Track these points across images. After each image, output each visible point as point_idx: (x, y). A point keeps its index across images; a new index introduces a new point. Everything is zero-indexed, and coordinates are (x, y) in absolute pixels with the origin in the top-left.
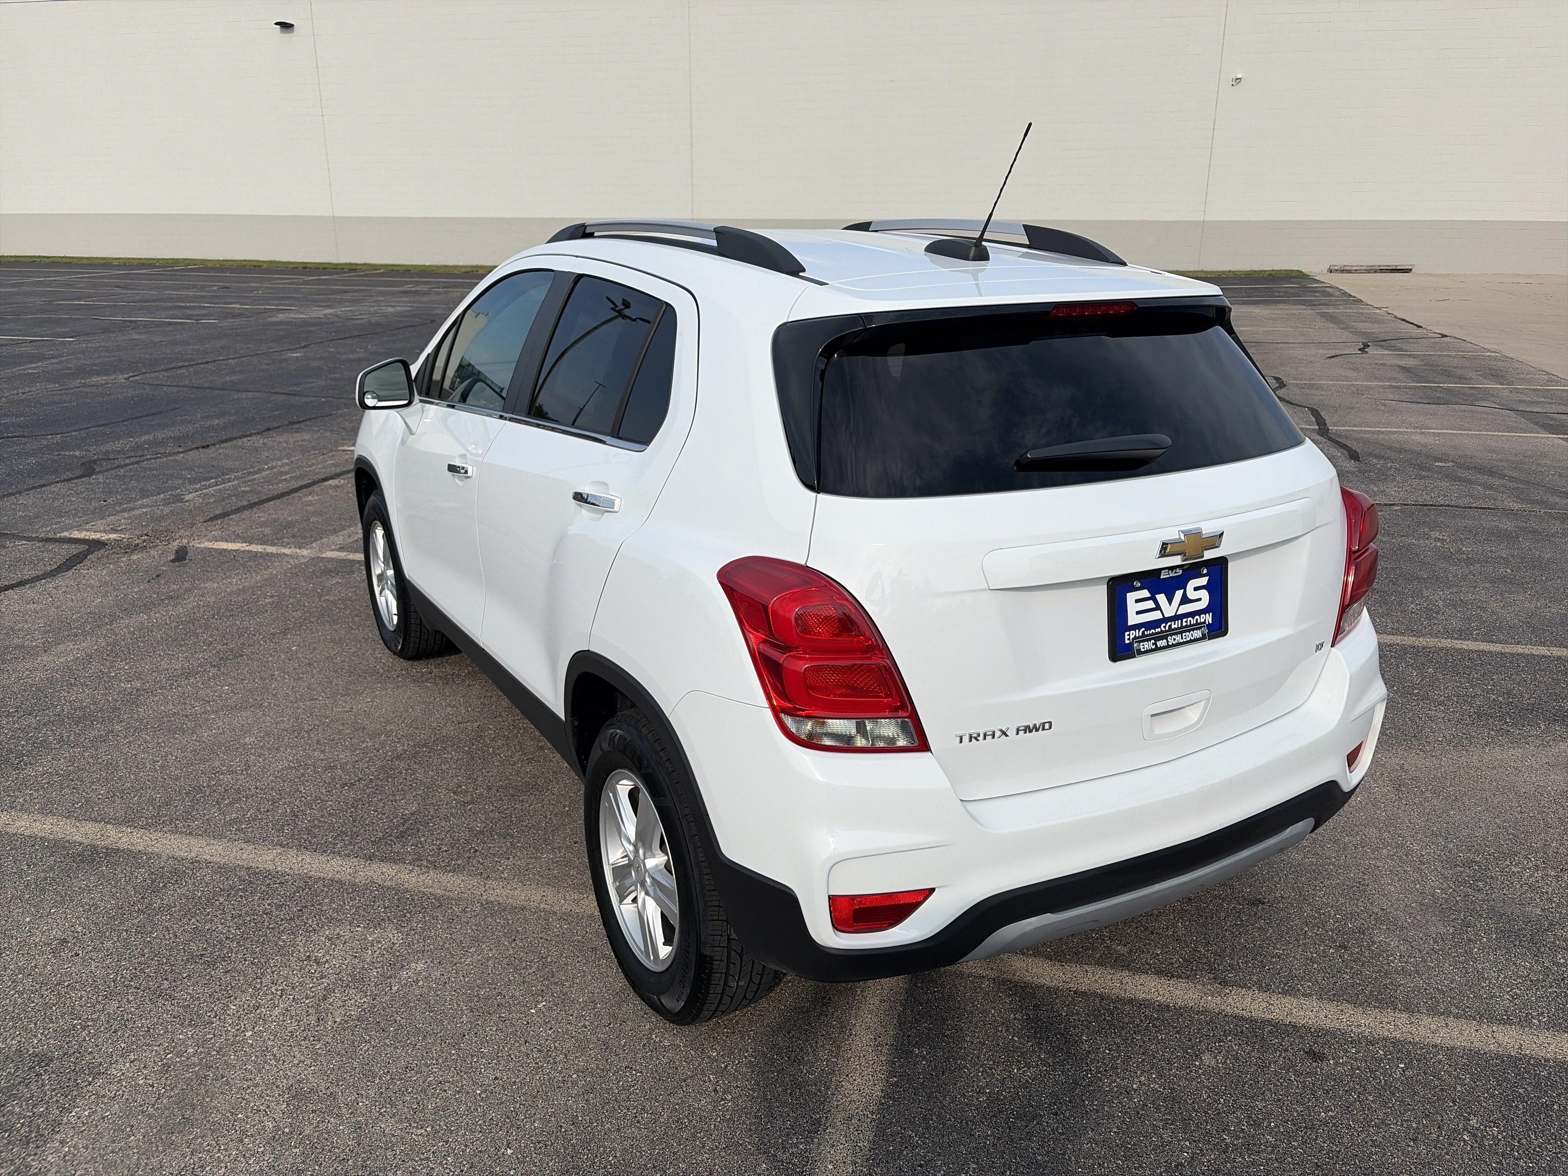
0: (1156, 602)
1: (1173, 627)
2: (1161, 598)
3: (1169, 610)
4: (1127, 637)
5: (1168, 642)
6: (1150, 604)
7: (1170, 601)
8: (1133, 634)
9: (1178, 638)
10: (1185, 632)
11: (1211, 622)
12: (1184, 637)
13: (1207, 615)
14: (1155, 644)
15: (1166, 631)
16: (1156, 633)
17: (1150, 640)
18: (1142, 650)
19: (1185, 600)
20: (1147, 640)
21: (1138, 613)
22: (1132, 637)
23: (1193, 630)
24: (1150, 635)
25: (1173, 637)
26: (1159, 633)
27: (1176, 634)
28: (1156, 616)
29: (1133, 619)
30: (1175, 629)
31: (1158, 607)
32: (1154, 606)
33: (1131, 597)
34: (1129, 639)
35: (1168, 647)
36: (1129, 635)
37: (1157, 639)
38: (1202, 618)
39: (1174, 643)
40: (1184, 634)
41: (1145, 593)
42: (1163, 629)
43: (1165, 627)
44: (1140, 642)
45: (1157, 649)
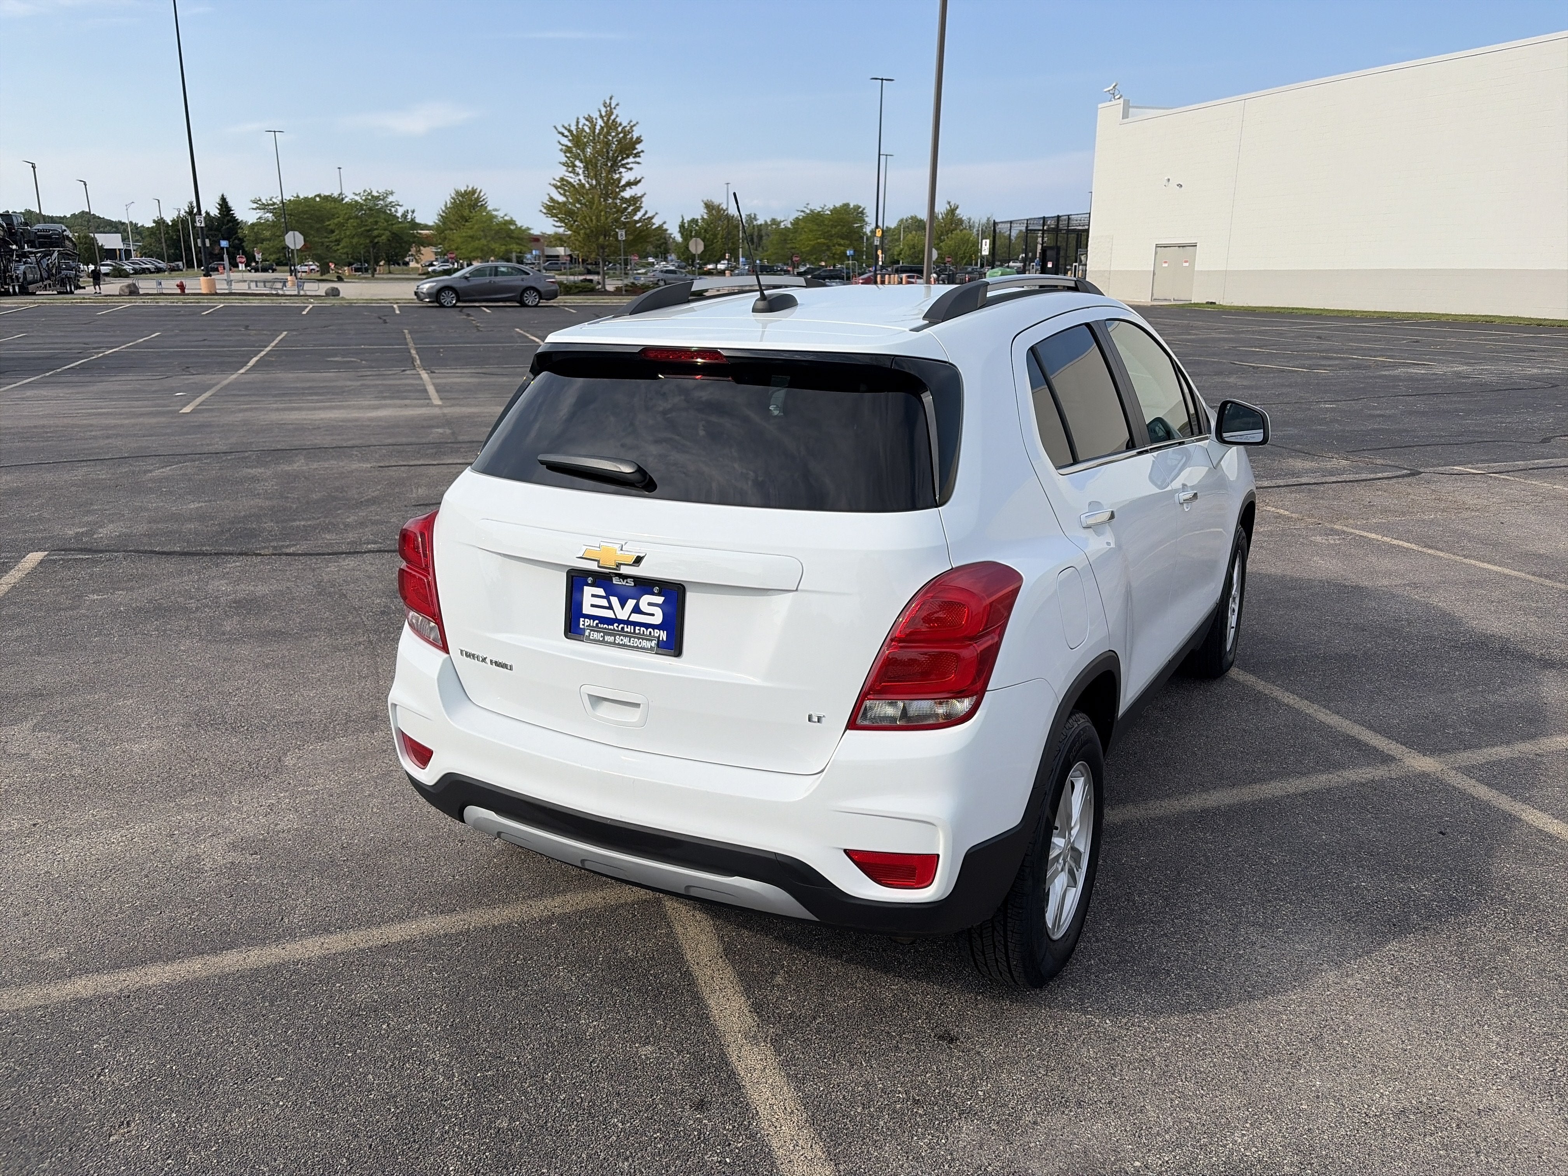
0: (609, 602)
1: (626, 629)
2: (614, 600)
3: (623, 614)
4: (582, 623)
5: (615, 640)
6: (604, 602)
7: (623, 605)
8: (588, 622)
9: (626, 640)
10: (635, 637)
11: (665, 639)
12: (632, 642)
13: (661, 631)
14: (603, 637)
15: (618, 631)
16: (608, 629)
17: (600, 632)
18: (591, 638)
19: (637, 610)
20: (597, 631)
21: (592, 606)
22: (586, 624)
23: (643, 639)
24: (602, 628)
25: (622, 637)
26: (611, 630)
27: (625, 636)
28: (608, 614)
29: (587, 609)
30: (627, 632)
31: (610, 607)
32: (607, 605)
33: (588, 591)
34: (583, 625)
35: (614, 644)
36: (584, 621)
37: (606, 634)
38: (656, 633)
39: (621, 643)
40: (632, 639)
41: (601, 592)
42: (616, 629)
43: (618, 627)
44: (591, 630)
45: (603, 642)
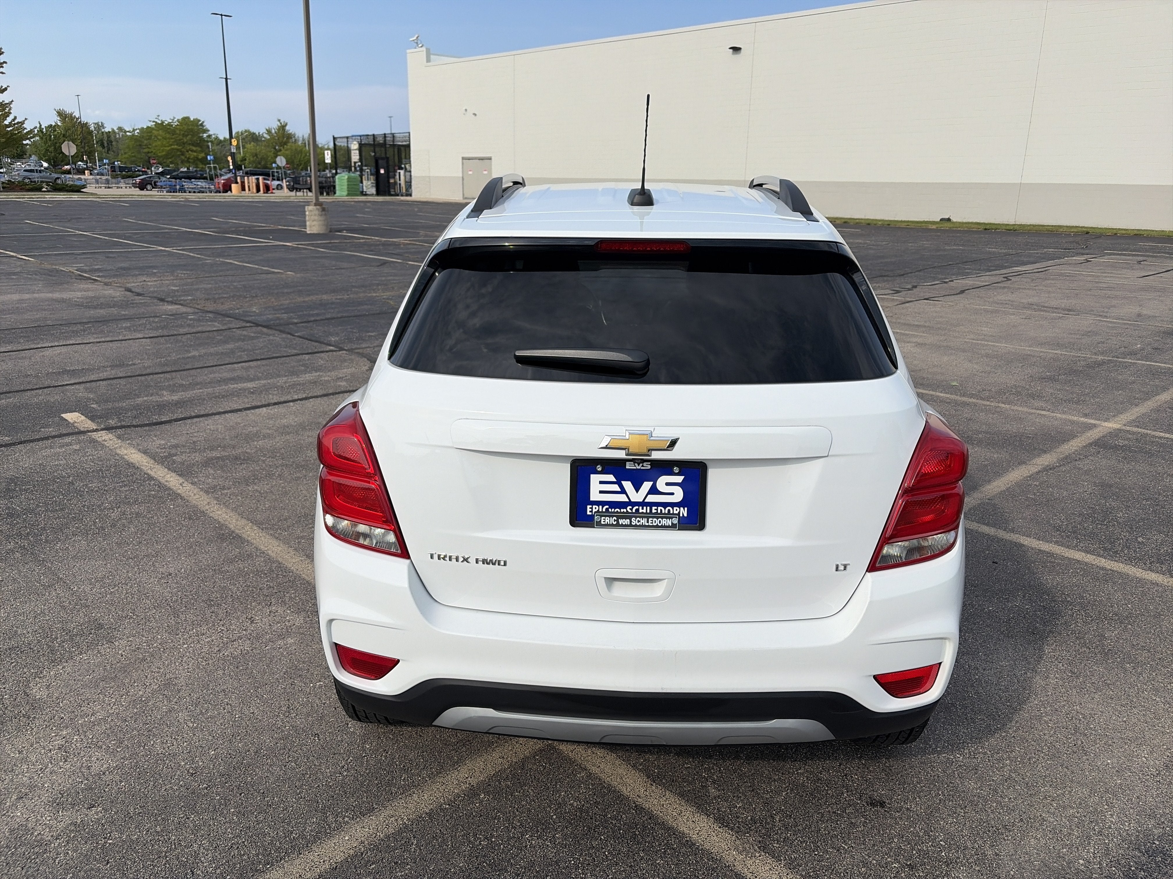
0: (621, 486)
1: (641, 511)
2: (628, 485)
3: (637, 497)
4: (589, 510)
5: (631, 522)
6: (616, 488)
7: (637, 489)
8: (595, 508)
9: (644, 521)
10: (653, 517)
11: (685, 515)
12: (650, 522)
13: (682, 509)
14: (617, 521)
15: (632, 513)
16: (621, 512)
17: (613, 516)
18: (602, 523)
19: (653, 490)
20: (609, 516)
21: (601, 492)
22: (594, 510)
23: (662, 518)
24: (614, 512)
25: (638, 519)
26: (624, 512)
27: (642, 517)
28: (622, 498)
29: (595, 496)
30: (643, 513)
31: (623, 491)
32: (619, 490)
33: (595, 479)
34: (591, 511)
35: (630, 526)
36: (592, 508)
37: (619, 518)
38: (676, 510)
39: (638, 524)
40: (650, 519)
41: (611, 478)
42: (630, 511)
43: (631, 509)
44: (601, 516)
45: (618, 525)
